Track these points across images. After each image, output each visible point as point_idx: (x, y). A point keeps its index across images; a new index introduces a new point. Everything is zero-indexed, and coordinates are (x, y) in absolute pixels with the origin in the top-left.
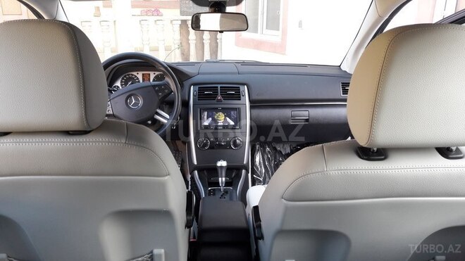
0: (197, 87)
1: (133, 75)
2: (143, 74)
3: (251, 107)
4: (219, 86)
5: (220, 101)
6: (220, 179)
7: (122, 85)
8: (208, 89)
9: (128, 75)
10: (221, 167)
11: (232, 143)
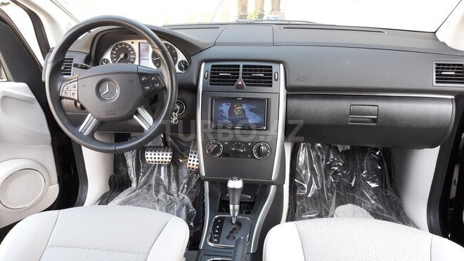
0: (210, 65)
1: (126, 44)
2: (139, 43)
3: (288, 97)
4: (241, 64)
5: (241, 87)
6: (231, 206)
7: (112, 58)
8: (225, 68)
9: (121, 44)
10: (234, 190)
11: (254, 151)
